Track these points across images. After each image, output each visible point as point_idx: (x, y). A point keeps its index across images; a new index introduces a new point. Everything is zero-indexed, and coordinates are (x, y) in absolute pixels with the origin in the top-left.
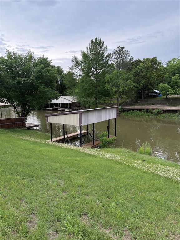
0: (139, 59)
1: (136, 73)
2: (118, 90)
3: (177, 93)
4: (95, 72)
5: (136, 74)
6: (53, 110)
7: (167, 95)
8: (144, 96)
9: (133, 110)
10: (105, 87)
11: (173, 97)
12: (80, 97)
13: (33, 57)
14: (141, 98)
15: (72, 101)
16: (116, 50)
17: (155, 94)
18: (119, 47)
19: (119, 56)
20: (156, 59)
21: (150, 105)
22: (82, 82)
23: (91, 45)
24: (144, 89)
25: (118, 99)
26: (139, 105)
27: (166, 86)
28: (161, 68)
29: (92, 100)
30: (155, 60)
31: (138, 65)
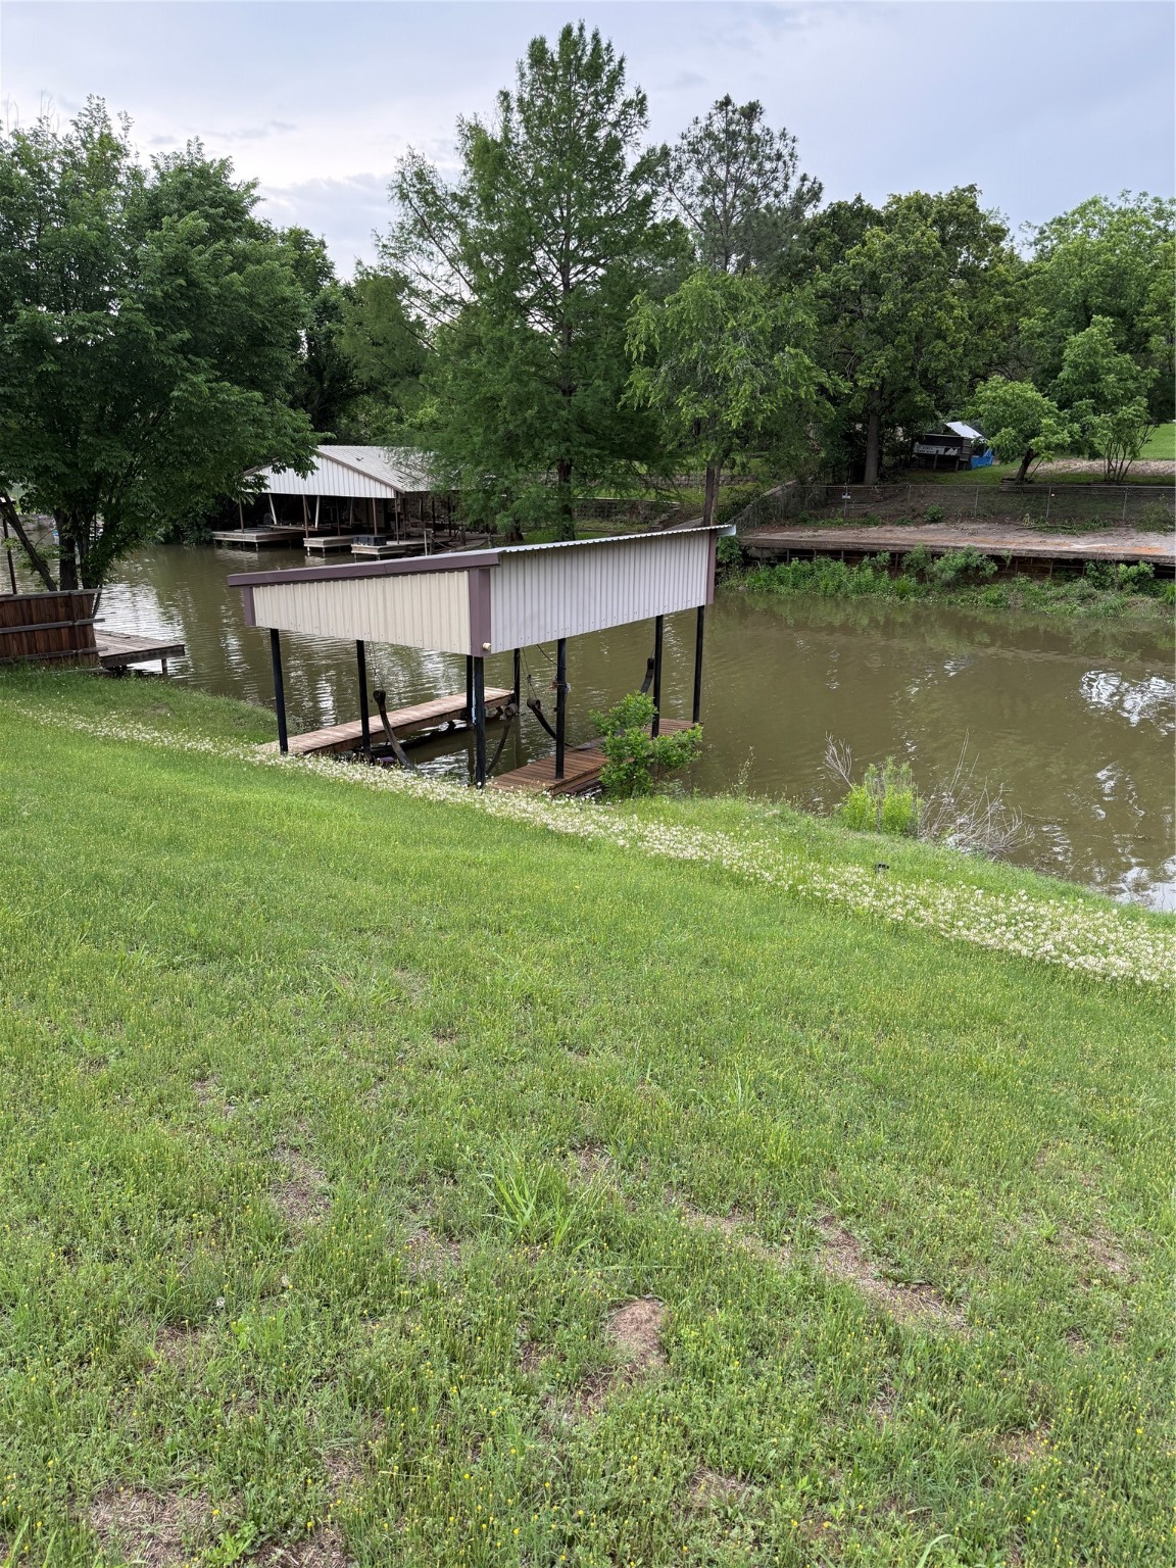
0: (859, 199)
1: (833, 297)
2: (715, 415)
3: (1091, 446)
4: (558, 282)
5: (837, 306)
6: (263, 546)
7: (1029, 457)
8: (880, 464)
9: (805, 554)
10: (629, 393)
11: (1064, 475)
12: (448, 456)
13: (120, 151)
14: (858, 475)
15: (399, 486)
16: (703, 123)
17: (952, 452)
18: (727, 102)
19: (721, 173)
20: (973, 206)
21: (917, 525)
22: (463, 353)
23: (528, 78)
24: (885, 410)
25: (711, 480)
26: (848, 520)
27: (1026, 400)
28: (1001, 268)
29: (536, 484)
30: (964, 209)
31: (848, 240)
